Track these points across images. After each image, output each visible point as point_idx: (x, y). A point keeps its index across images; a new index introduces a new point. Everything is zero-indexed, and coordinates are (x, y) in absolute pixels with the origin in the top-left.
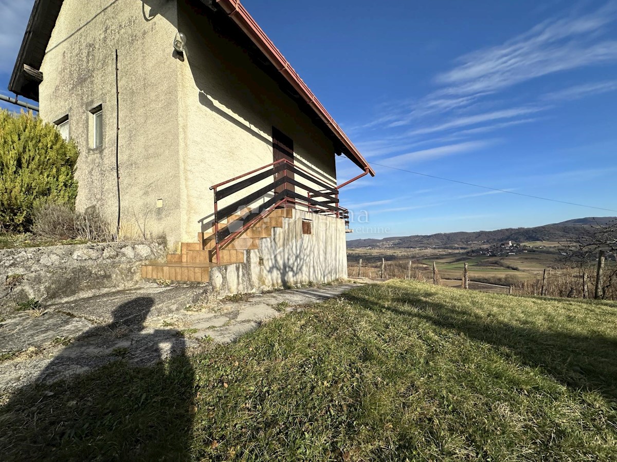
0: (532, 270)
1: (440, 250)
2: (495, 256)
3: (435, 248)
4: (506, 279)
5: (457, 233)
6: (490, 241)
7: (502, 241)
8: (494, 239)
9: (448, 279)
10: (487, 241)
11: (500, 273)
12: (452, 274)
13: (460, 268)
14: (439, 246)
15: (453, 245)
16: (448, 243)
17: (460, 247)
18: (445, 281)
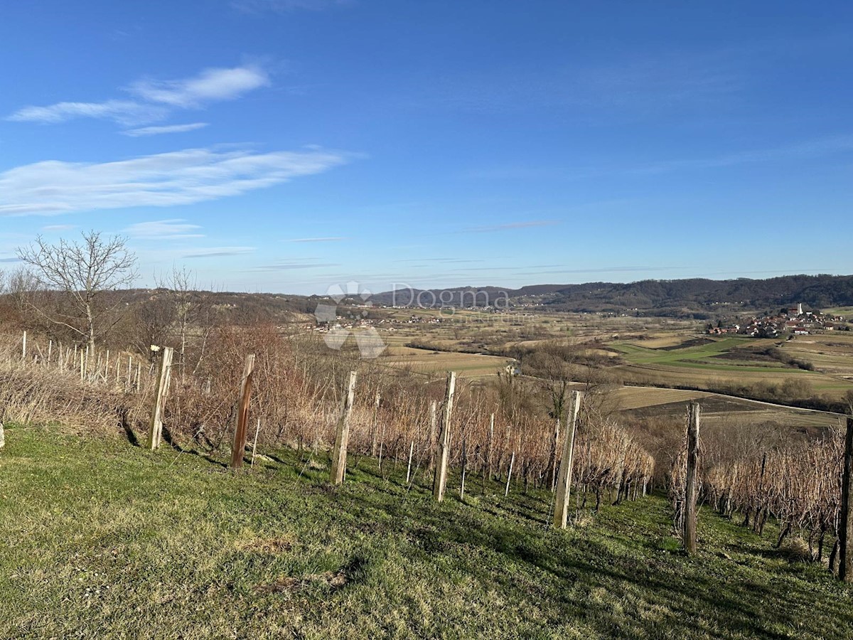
0: (839, 371)
1: (649, 319)
2: (767, 337)
3: (637, 315)
4: (785, 388)
5: (690, 281)
6: (757, 302)
7: (782, 303)
8: (767, 299)
9: (663, 386)
10: (753, 303)
11: (773, 374)
12: (671, 374)
13: (690, 361)
14: (647, 310)
15: (679, 308)
16: (669, 303)
17: (694, 315)
18: (655, 392)
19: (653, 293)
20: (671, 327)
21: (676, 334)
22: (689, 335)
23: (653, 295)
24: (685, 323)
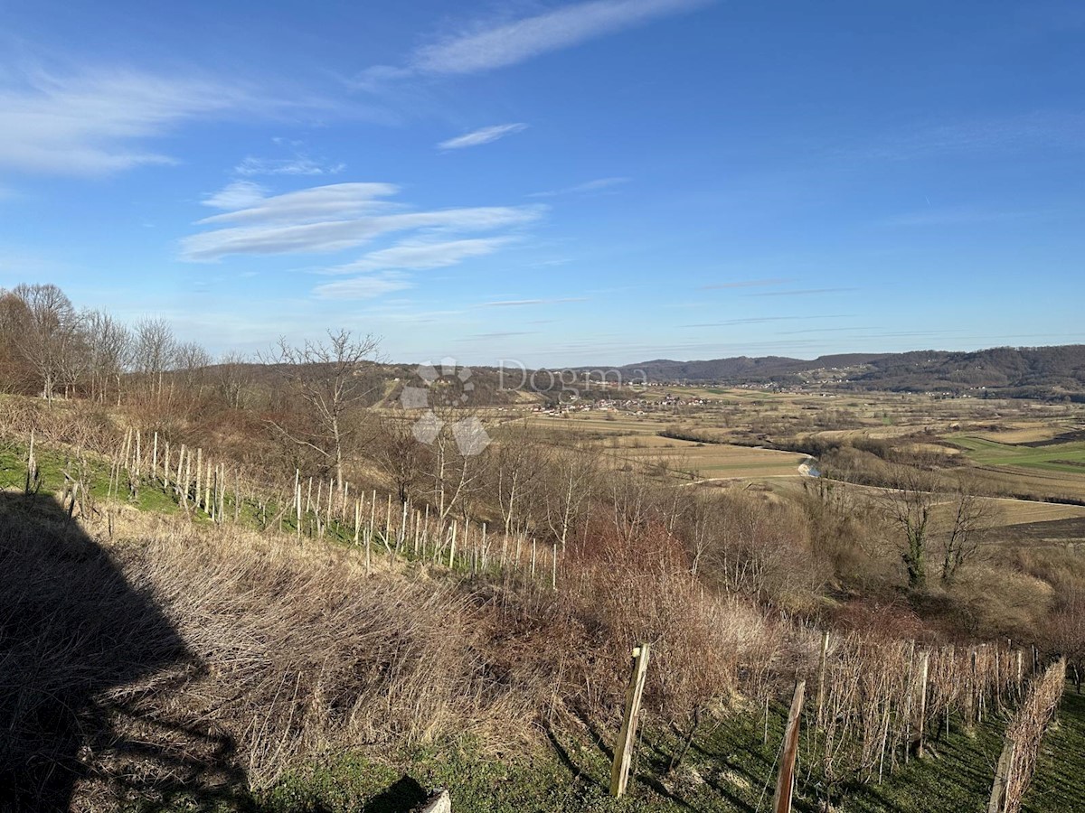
1: (1004, 402)
3: (986, 396)
5: (1065, 348)
9: (1027, 498)
12: (1040, 481)
13: (1068, 463)
14: (1000, 390)
15: (1048, 387)
16: (1032, 380)
17: (1071, 396)
18: (1015, 505)
19: (1010, 365)
20: (1037, 413)
21: (1046, 424)
22: (1065, 426)
23: (1009, 368)
24: (1059, 407)
